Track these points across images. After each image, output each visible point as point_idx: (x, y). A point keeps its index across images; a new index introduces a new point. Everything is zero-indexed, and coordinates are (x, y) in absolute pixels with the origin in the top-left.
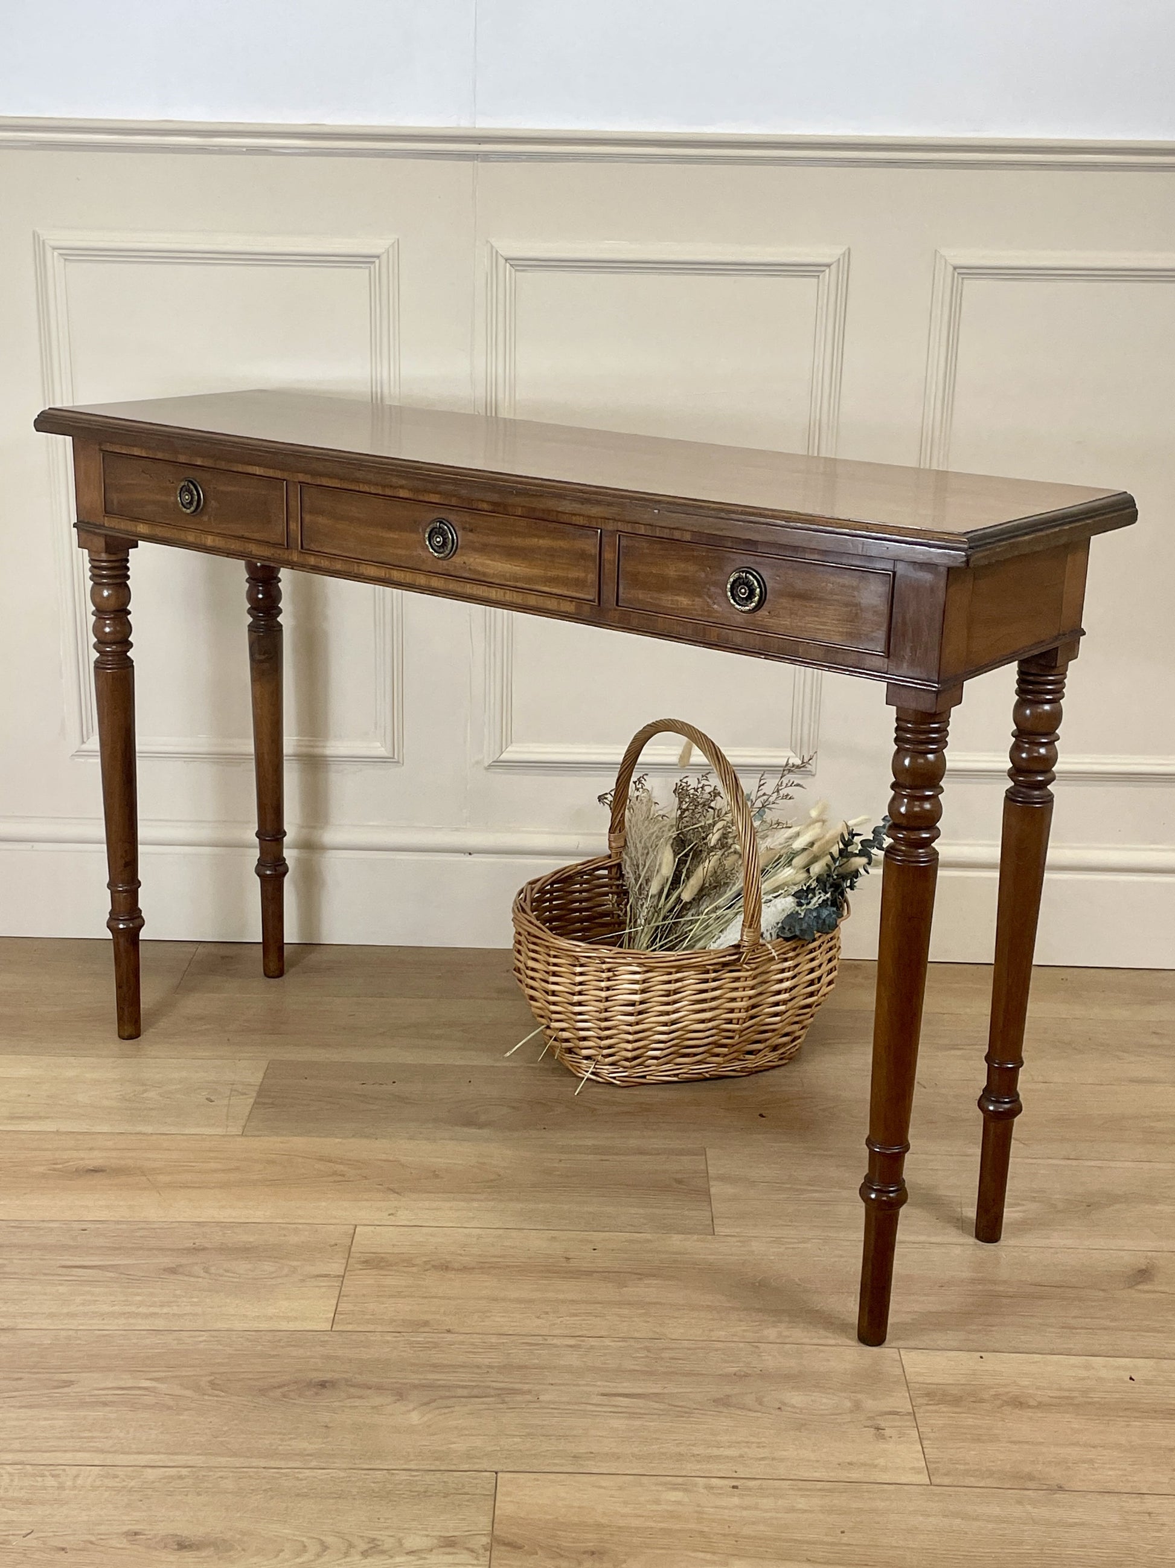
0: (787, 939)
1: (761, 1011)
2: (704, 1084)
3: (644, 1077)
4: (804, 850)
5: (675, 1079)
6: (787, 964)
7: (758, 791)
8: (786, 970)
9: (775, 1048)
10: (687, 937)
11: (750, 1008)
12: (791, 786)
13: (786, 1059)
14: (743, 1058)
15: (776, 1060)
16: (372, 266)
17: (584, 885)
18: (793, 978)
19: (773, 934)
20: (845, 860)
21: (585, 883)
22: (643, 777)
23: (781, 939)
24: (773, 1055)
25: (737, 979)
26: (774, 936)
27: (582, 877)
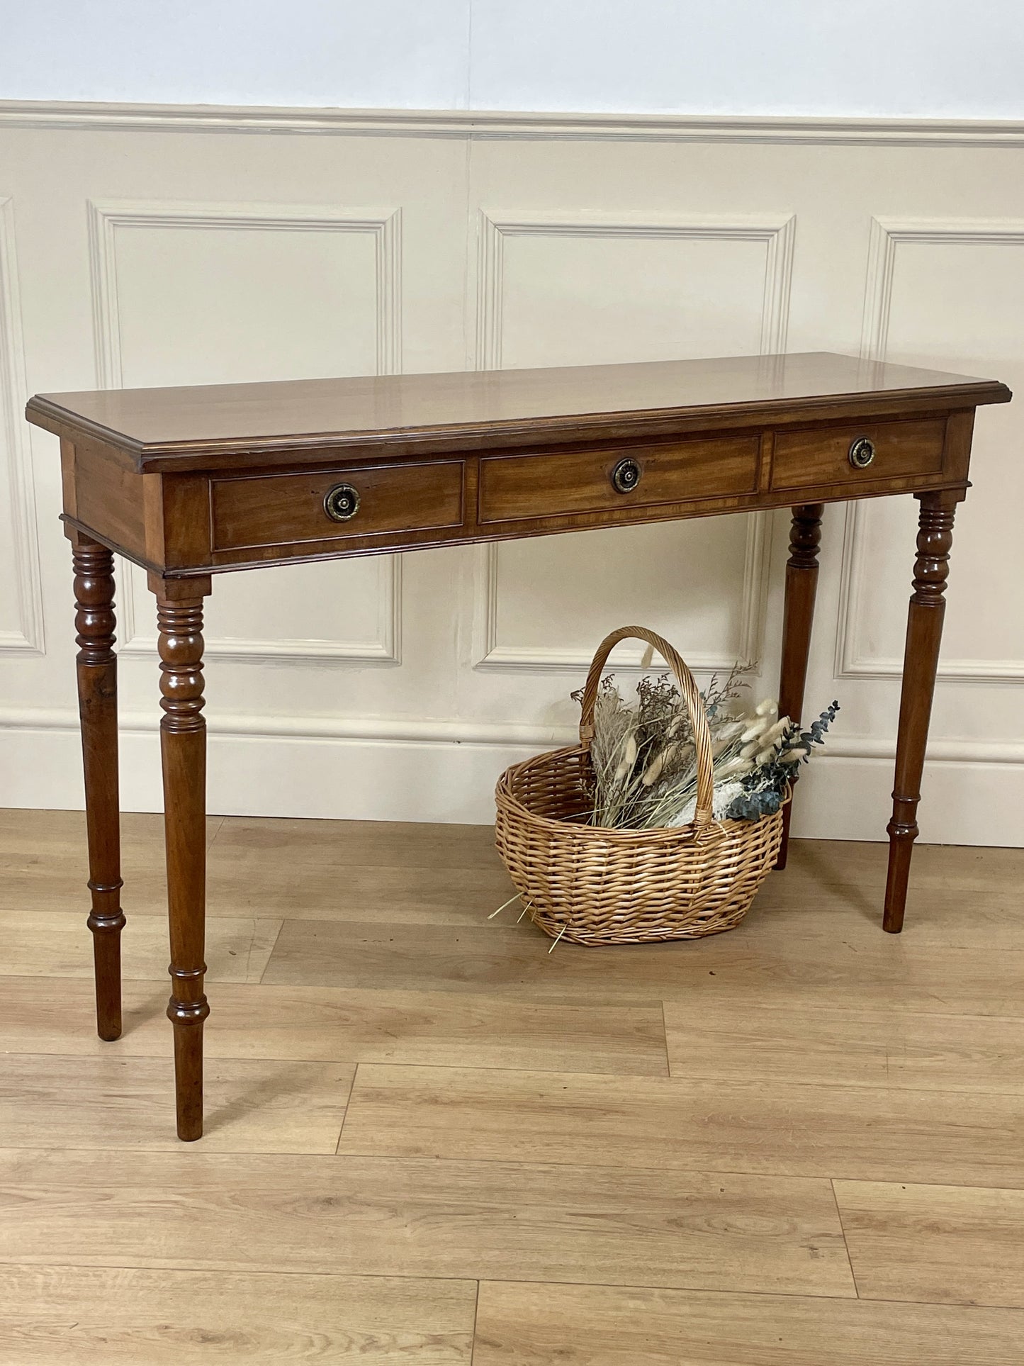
0: (736, 820)
1: (712, 882)
2: (662, 945)
3: (609, 938)
4: (751, 742)
5: (636, 940)
6: (735, 842)
7: (710, 689)
8: (734, 847)
9: (724, 915)
10: (649, 816)
11: (702, 879)
12: (740, 685)
13: (733, 925)
14: (696, 923)
15: (724, 925)
16: (378, 231)
17: (558, 771)
18: (740, 853)
19: (723, 815)
20: (787, 751)
21: (559, 769)
22: (610, 677)
23: (730, 820)
24: (722, 921)
25: (692, 854)
26: (724, 817)
27: (556, 763)
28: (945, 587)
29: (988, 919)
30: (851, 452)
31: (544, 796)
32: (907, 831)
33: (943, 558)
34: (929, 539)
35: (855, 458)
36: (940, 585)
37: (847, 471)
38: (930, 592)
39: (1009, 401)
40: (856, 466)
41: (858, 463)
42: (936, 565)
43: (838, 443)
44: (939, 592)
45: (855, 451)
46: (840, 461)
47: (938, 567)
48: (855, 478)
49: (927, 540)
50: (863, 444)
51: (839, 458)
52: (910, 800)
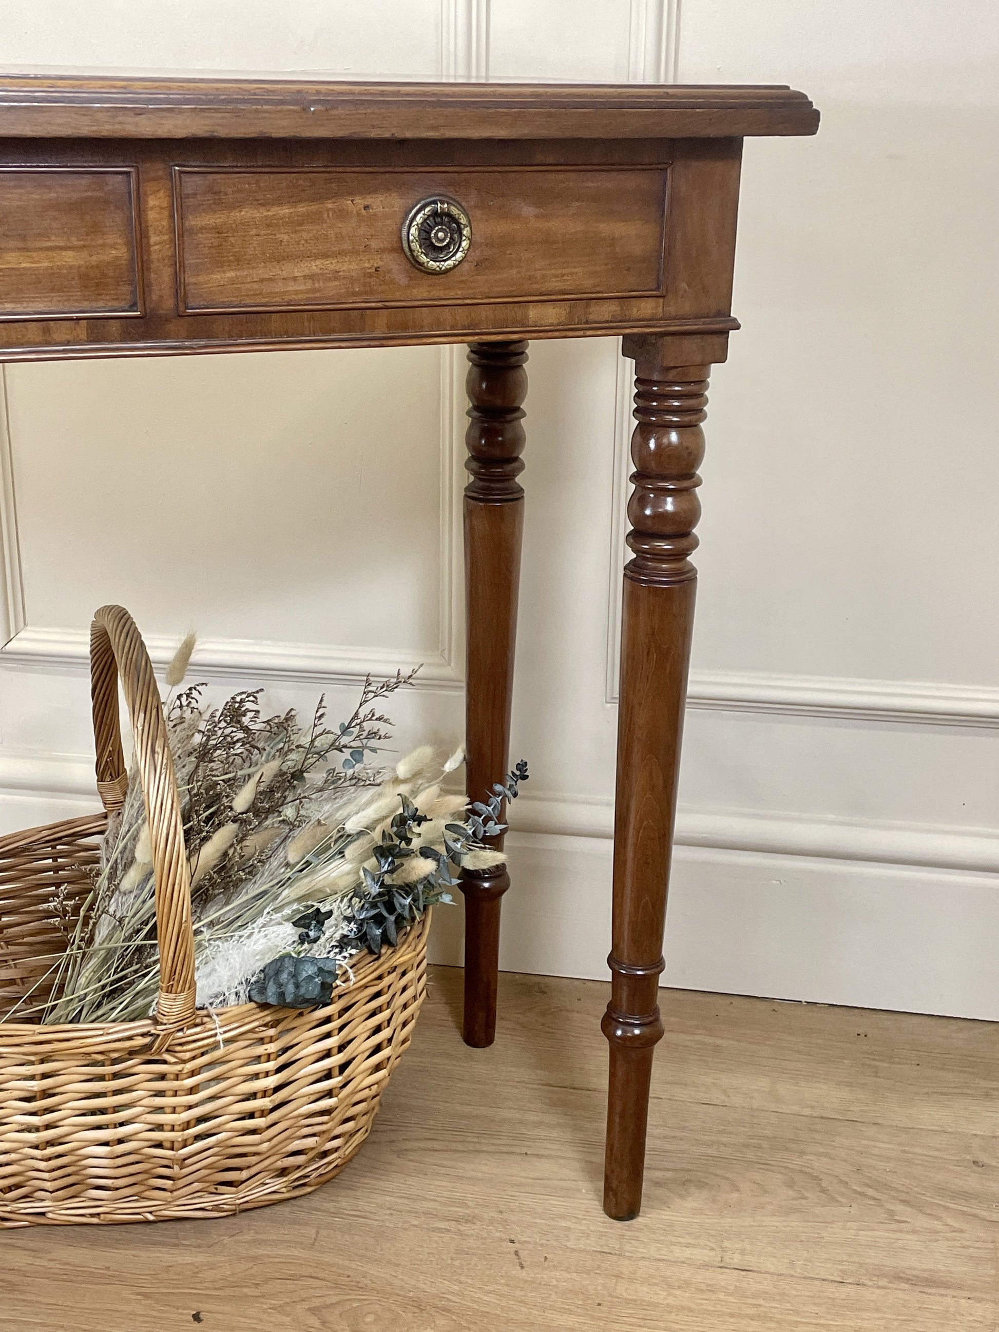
0: (264, 1006)
1: (219, 1126)
2: (147, 1229)
3: (43, 1214)
4: (360, 834)
5: (95, 1220)
6: (260, 1050)
7: (315, 726)
8: (263, 1059)
9: (283, 1172)
10: (149, 972)
11: (193, 1123)
12: (370, 719)
13: (311, 1186)
14: (215, 1191)
15: (284, 1190)
17: (59, 860)
18: (279, 1070)
19: (242, 994)
20: (397, 861)
21: (60, 857)
22: (195, 688)
23: (253, 1005)
24: (278, 1184)
25: (162, 1077)
26: (243, 997)
27: (54, 847)
28: (695, 544)
29: (824, 1191)
30: (404, 233)
31: (30, 906)
32: (637, 1032)
33: (685, 484)
34: (652, 444)
35: (415, 246)
36: (684, 543)
37: (402, 279)
38: (660, 556)
39: (814, 134)
40: (422, 264)
41: (423, 258)
42: (669, 500)
43: (366, 207)
44: (680, 555)
45: (413, 230)
46: (381, 251)
47: (674, 503)
48: (426, 295)
49: (648, 444)
50: (435, 214)
51: (374, 244)
52: (639, 973)
